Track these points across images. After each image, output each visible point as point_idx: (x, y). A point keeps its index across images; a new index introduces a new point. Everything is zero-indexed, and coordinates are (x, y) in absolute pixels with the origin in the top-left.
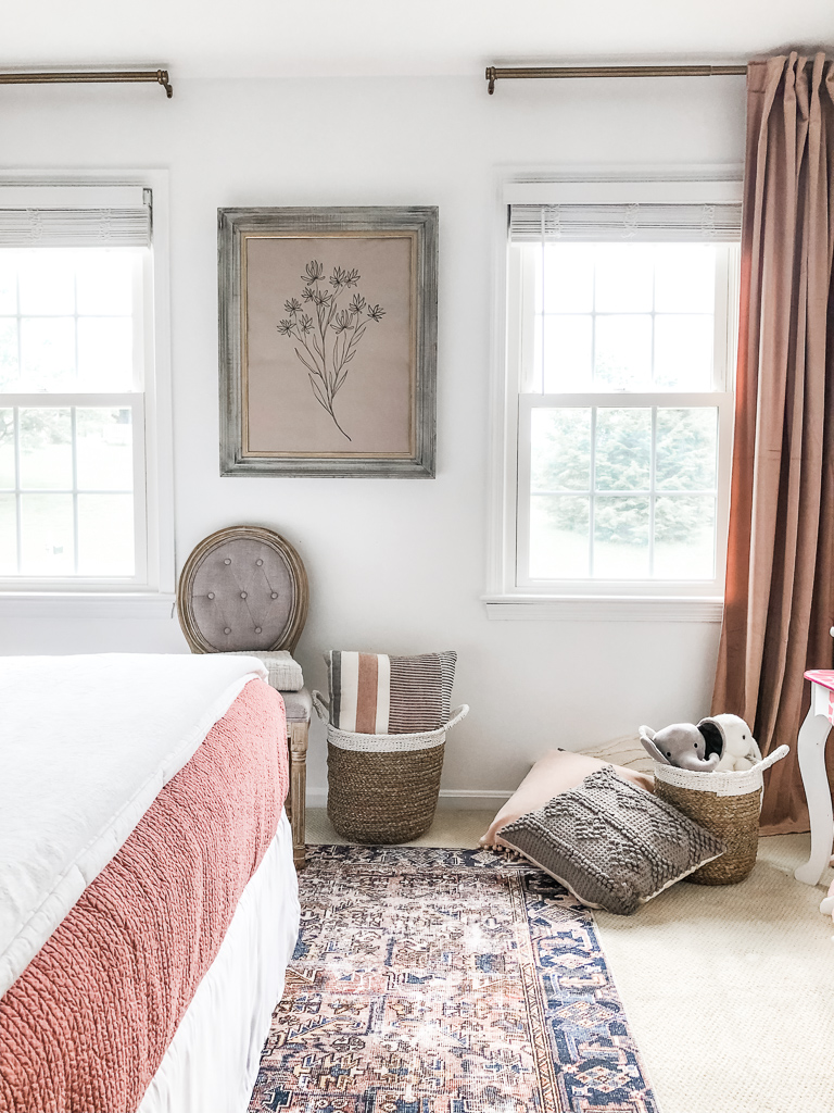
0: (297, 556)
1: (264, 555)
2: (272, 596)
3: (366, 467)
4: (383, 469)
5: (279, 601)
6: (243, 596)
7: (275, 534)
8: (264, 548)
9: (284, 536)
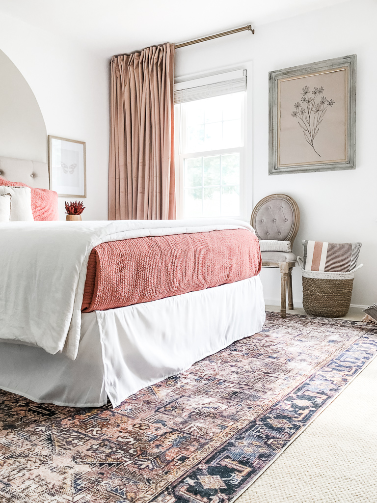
0: (296, 204)
1: (284, 205)
2: (285, 220)
3: (326, 167)
4: (333, 167)
5: (288, 222)
6: (275, 221)
7: (288, 196)
8: (283, 202)
9: (292, 197)
